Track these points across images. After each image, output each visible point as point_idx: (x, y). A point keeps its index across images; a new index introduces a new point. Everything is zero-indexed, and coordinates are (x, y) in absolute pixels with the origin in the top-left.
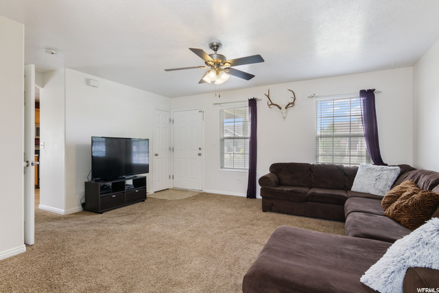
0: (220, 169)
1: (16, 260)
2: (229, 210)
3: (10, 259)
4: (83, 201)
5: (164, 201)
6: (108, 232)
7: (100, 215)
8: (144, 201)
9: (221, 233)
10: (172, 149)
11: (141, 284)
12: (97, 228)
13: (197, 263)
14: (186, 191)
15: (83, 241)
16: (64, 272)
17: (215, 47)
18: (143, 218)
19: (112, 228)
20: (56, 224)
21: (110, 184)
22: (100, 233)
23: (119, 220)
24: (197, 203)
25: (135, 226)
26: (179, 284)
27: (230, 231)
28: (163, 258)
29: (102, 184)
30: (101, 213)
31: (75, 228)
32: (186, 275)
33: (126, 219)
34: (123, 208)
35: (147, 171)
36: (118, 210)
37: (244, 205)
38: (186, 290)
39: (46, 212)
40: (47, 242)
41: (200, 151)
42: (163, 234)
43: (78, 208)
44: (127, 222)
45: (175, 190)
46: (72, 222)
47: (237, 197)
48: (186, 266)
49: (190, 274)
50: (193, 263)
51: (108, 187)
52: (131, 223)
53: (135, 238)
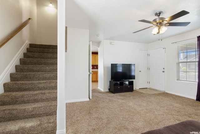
0: (176, 81)
1: (86, 102)
2: (177, 105)
3: (85, 102)
4: (109, 88)
5: (141, 93)
6: (113, 101)
7: (113, 94)
8: (132, 92)
9: (163, 115)
10: (149, 69)
11: (113, 123)
12: (110, 98)
13: (141, 124)
14: (156, 90)
15: (104, 102)
16: (94, 110)
17: (158, 14)
18: (128, 98)
19: (115, 100)
20: (100, 94)
21: (119, 83)
22: (110, 100)
23: (119, 97)
24: (158, 97)
25: (123, 101)
26: (127, 129)
27: (170, 116)
28: (127, 117)
29: (116, 82)
30: (114, 93)
31: (104, 97)
32: (132, 127)
33: (121, 97)
34: (122, 93)
35: (134, 79)
36: (121, 94)
37: (191, 104)
38: (129, 133)
39: (99, 90)
40: (94, 99)
41: (164, 70)
42: (133, 107)
43: (107, 90)
44: (121, 99)
45: (150, 89)
46: (104, 95)
47: (188, 99)
48: (135, 123)
49: (134, 127)
50: (139, 123)
51: (118, 84)
52: (123, 99)
53: (121, 105)
